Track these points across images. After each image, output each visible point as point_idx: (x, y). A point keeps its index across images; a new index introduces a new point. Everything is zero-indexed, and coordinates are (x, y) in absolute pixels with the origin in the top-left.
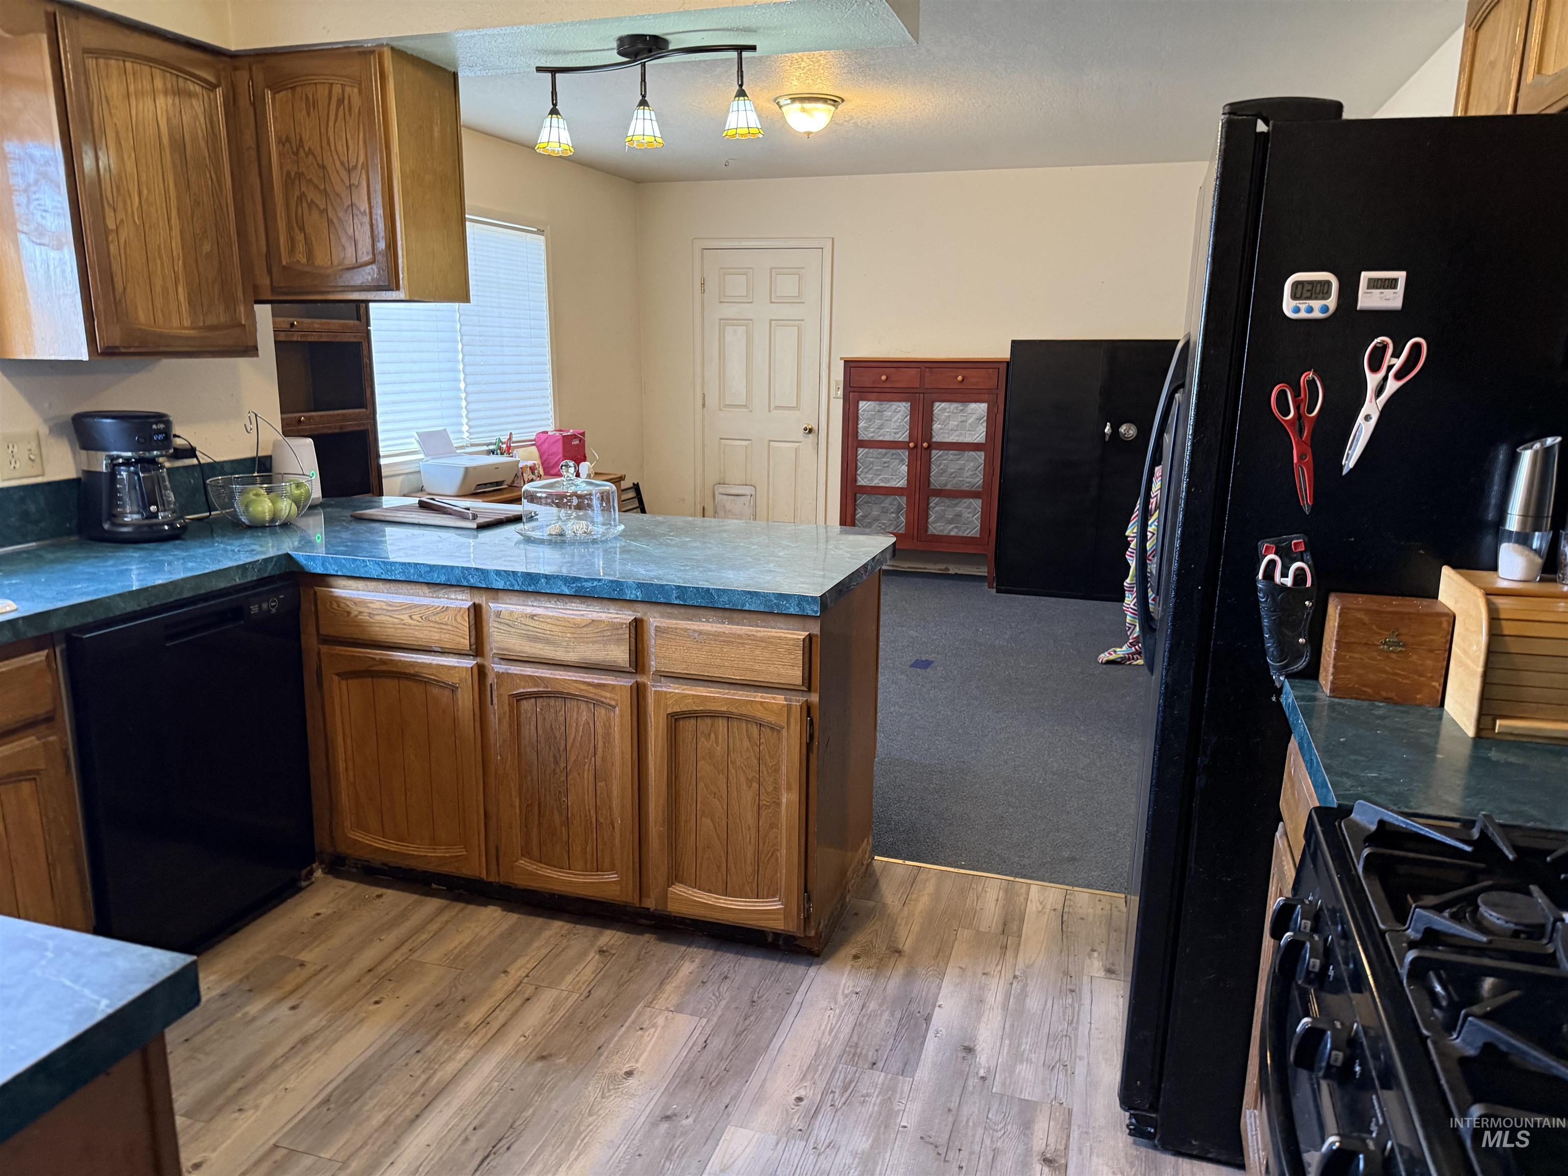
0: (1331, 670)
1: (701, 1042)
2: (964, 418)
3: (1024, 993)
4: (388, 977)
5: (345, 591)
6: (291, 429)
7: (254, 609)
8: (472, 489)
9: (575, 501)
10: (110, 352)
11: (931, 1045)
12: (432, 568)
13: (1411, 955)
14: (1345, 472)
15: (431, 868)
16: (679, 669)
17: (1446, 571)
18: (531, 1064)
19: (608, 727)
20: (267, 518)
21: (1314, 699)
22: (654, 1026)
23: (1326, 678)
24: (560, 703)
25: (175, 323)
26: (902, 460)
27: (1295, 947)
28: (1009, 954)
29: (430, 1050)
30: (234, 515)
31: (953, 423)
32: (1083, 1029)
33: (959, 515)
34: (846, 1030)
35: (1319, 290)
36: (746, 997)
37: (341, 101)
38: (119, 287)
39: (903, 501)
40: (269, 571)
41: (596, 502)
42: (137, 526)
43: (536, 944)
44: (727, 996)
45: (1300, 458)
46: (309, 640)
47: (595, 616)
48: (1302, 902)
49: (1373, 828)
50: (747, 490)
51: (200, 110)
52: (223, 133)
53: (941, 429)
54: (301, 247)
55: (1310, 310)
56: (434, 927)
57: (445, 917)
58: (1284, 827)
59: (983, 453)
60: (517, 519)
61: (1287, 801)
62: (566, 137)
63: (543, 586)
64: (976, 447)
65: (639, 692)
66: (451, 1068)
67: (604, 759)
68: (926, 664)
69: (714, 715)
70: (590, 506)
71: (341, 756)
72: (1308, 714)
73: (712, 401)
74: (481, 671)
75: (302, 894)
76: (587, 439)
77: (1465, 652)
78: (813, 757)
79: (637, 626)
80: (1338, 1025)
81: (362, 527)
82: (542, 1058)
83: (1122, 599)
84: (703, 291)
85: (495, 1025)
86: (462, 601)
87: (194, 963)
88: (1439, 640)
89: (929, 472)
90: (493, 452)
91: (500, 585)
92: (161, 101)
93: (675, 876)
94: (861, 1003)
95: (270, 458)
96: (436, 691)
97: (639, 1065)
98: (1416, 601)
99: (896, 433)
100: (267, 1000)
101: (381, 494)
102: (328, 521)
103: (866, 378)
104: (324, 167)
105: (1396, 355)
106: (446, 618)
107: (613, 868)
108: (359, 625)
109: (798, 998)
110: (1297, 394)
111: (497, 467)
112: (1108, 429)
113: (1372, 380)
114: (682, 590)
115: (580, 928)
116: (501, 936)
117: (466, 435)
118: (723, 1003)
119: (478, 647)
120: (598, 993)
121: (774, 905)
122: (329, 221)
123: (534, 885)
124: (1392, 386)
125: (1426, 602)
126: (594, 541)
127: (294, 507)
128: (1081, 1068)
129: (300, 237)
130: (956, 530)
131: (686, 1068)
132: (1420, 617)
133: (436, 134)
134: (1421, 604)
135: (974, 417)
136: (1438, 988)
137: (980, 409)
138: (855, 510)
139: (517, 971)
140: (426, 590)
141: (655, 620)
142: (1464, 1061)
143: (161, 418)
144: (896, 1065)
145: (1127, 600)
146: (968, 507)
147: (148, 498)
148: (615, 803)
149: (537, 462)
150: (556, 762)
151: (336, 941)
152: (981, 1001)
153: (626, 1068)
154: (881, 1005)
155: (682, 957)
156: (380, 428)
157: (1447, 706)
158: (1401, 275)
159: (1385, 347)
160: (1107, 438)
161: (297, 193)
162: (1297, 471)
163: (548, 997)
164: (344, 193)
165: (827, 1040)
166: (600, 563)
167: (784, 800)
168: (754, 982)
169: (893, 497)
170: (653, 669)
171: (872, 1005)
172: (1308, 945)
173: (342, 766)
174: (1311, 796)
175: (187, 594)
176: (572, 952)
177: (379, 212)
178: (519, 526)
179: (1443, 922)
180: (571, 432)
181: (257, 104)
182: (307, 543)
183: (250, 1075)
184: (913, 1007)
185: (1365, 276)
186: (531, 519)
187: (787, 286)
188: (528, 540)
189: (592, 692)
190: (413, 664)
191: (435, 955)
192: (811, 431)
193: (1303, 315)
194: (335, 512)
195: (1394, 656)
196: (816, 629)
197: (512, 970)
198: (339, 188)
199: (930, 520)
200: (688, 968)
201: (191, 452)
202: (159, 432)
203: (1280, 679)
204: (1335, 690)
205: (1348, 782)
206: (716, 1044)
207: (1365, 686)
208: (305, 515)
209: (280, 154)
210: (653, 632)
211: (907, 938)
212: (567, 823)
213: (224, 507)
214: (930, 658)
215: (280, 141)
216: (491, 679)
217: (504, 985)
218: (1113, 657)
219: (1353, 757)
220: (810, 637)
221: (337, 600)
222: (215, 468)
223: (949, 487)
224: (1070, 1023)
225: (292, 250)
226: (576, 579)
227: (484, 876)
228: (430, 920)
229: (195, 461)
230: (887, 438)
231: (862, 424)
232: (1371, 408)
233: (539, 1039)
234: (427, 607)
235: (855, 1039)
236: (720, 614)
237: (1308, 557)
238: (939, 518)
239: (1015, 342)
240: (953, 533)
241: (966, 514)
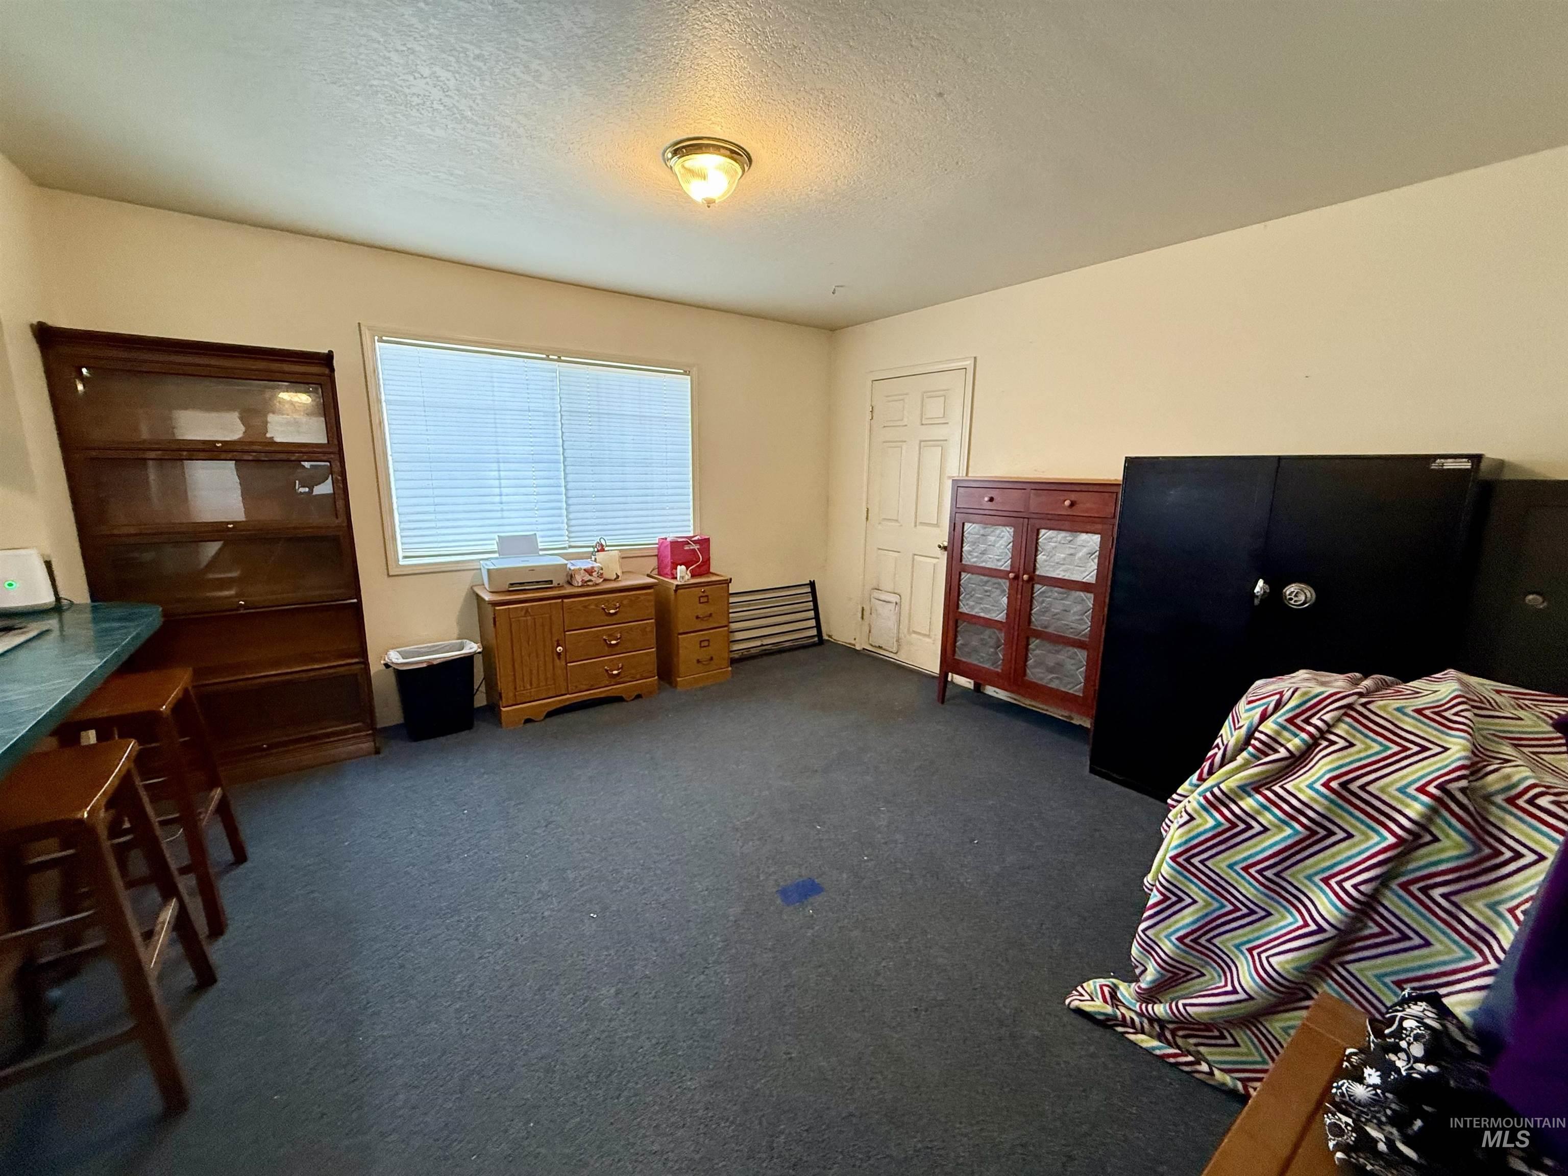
2: (1072, 551)
26: (1004, 591)
31: (1059, 556)
33: (1060, 665)
39: (1002, 636)
50: (894, 598)
53: (1046, 561)
59: (1091, 596)
64: (1085, 587)
73: (874, 514)
84: (872, 417)
89: (1030, 609)
99: (998, 560)
103: (972, 501)
112: (1260, 586)
130: (1057, 682)
135: (1085, 550)
137: (1091, 541)
138: (956, 636)
146: (1071, 658)
160: (1257, 602)
169: (992, 630)
187: (936, 407)
192: (945, 549)
199: (1030, 662)
223: (1050, 630)
230: (989, 565)
231: (967, 547)
238: (1039, 664)
239: (1128, 460)
240: (1053, 685)
241: (1069, 665)
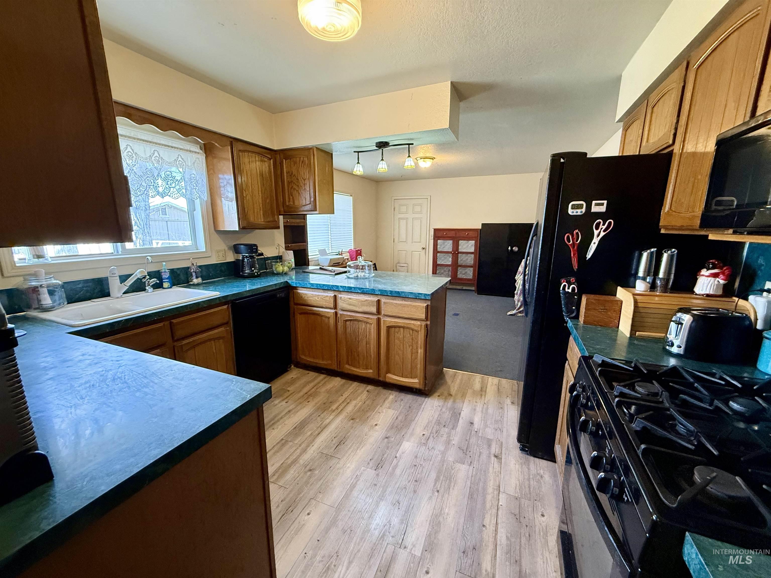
0: (583, 316)
1: (396, 418)
2: (468, 245)
3: (487, 409)
4: (311, 395)
5: (301, 291)
6: (287, 248)
7: (278, 296)
8: (332, 264)
9: (361, 267)
10: (244, 228)
11: (461, 421)
12: (324, 285)
13: (617, 399)
14: (587, 259)
15: (322, 366)
16: (390, 314)
17: (619, 288)
18: (349, 421)
19: (370, 329)
20: (281, 272)
21: (577, 325)
22: (383, 412)
23: (582, 319)
24: (357, 322)
25: (260, 220)
26: (450, 257)
27: (578, 396)
28: (483, 396)
29: (322, 416)
30: (273, 271)
31: (465, 246)
32: (505, 419)
33: (466, 272)
34: (436, 416)
35: (580, 206)
36: (408, 405)
37: (303, 162)
38: (246, 211)
39: (450, 268)
40: (282, 286)
41: (366, 268)
42: (249, 274)
43: (350, 388)
44: (403, 405)
45: (574, 255)
46: (292, 304)
47: (367, 299)
48: (579, 383)
49: (600, 362)
50: (406, 265)
51: (267, 165)
52: (273, 171)
53: (461, 248)
54: (291, 200)
55: (577, 212)
56: (323, 382)
57: (326, 380)
58: (568, 362)
59: (473, 255)
60: (345, 272)
61: (569, 355)
62: (361, 170)
63: (353, 290)
64: (471, 253)
65: (379, 320)
66: (328, 421)
67: (369, 339)
68: (457, 315)
69: (399, 327)
70: (365, 269)
71: (299, 335)
72: (576, 329)
73: (396, 240)
74: (336, 313)
75: (288, 372)
76: (362, 251)
77: (626, 312)
78: (428, 339)
79: (379, 301)
80: (593, 419)
81: (306, 274)
82: (352, 419)
83: (514, 297)
84: (394, 211)
85: (340, 410)
86: (331, 294)
87: (271, 387)
88: (617, 308)
89: (458, 260)
90: (337, 255)
91: (341, 290)
92: (257, 163)
93: (388, 371)
94: (440, 409)
95: (282, 256)
96: (324, 318)
97: (379, 423)
98: (609, 297)
99: (448, 249)
100: (279, 400)
101: (309, 265)
102: (296, 273)
103: (440, 234)
104: (298, 179)
105: (604, 225)
106: (327, 299)
107: (371, 369)
108: (305, 300)
109: (423, 406)
110: (573, 237)
111: (338, 259)
112: (509, 248)
113: (596, 232)
114: (391, 292)
115: (362, 384)
116: (341, 385)
117: (330, 250)
118: (402, 407)
119: (335, 307)
120: (367, 403)
121: (416, 381)
122: (299, 193)
123: (350, 372)
124: (602, 234)
125: (613, 297)
126: (366, 278)
127: (288, 269)
128: (505, 430)
129: (291, 197)
131: (392, 424)
132: (612, 301)
133: (327, 170)
134: (612, 298)
135: (471, 245)
136: (625, 410)
137: (473, 242)
138: (436, 271)
139: (345, 396)
140: (322, 291)
141: (383, 300)
142: (636, 432)
143: (255, 245)
144: (451, 427)
145: (515, 297)
146: (469, 270)
147: (252, 266)
148: (372, 351)
149: (349, 257)
150: (356, 339)
151: (297, 385)
152: (475, 410)
153: (375, 424)
154: (446, 409)
155: (390, 394)
156: (309, 248)
157: (620, 328)
158: (605, 202)
159: (600, 223)
160: (509, 251)
161: (291, 186)
162: (573, 259)
163: (354, 403)
164: (303, 186)
165: (431, 418)
166: (367, 284)
167: (419, 351)
168: (410, 401)
169: (447, 267)
170: (383, 314)
171: (444, 410)
172: (582, 396)
173: (299, 338)
174: (578, 353)
175: (261, 291)
176: (360, 391)
177: (312, 191)
178: (346, 274)
179: (626, 391)
180: (358, 249)
181: (281, 163)
182: (291, 279)
183: (276, 419)
184: (455, 411)
185: (594, 202)
186: (349, 272)
187: (418, 209)
188: (349, 278)
189: (365, 320)
190: (319, 311)
191: (323, 390)
192: (424, 248)
193: (575, 214)
194: (298, 270)
195: (603, 313)
196: (429, 303)
197: (344, 395)
198: (302, 184)
199: (458, 273)
200: (391, 397)
201: (262, 254)
202: (255, 249)
203: (567, 319)
204: (584, 322)
205: (591, 349)
206: (400, 418)
207: (594, 321)
208: (291, 271)
209: (287, 176)
210: (383, 303)
211: (453, 392)
212: (358, 355)
213: (270, 269)
214: (458, 313)
215: (287, 173)
216: (339, 315)
217: (341, 399)
218: (511, 313)
219: (592, 342)
220: (427, 305)
221: (299, 293)
222: (268, 258)
223: (463, 264)
224: (501, 417)
225: (289, 201)
226: (362, 288)
227: (336, 369)
228: (322, 380)
229: (263, 257)
230: (445, 251)
231: (438, 246)
232: (595, 241)
233: (352, 414)
234: (322, 296)
235: (439, 418)
236: (402, 298)
237: (576, 284)
238: (461, 273)
239: (482, 224)
240: (465, 277)
241: (469, 272)
